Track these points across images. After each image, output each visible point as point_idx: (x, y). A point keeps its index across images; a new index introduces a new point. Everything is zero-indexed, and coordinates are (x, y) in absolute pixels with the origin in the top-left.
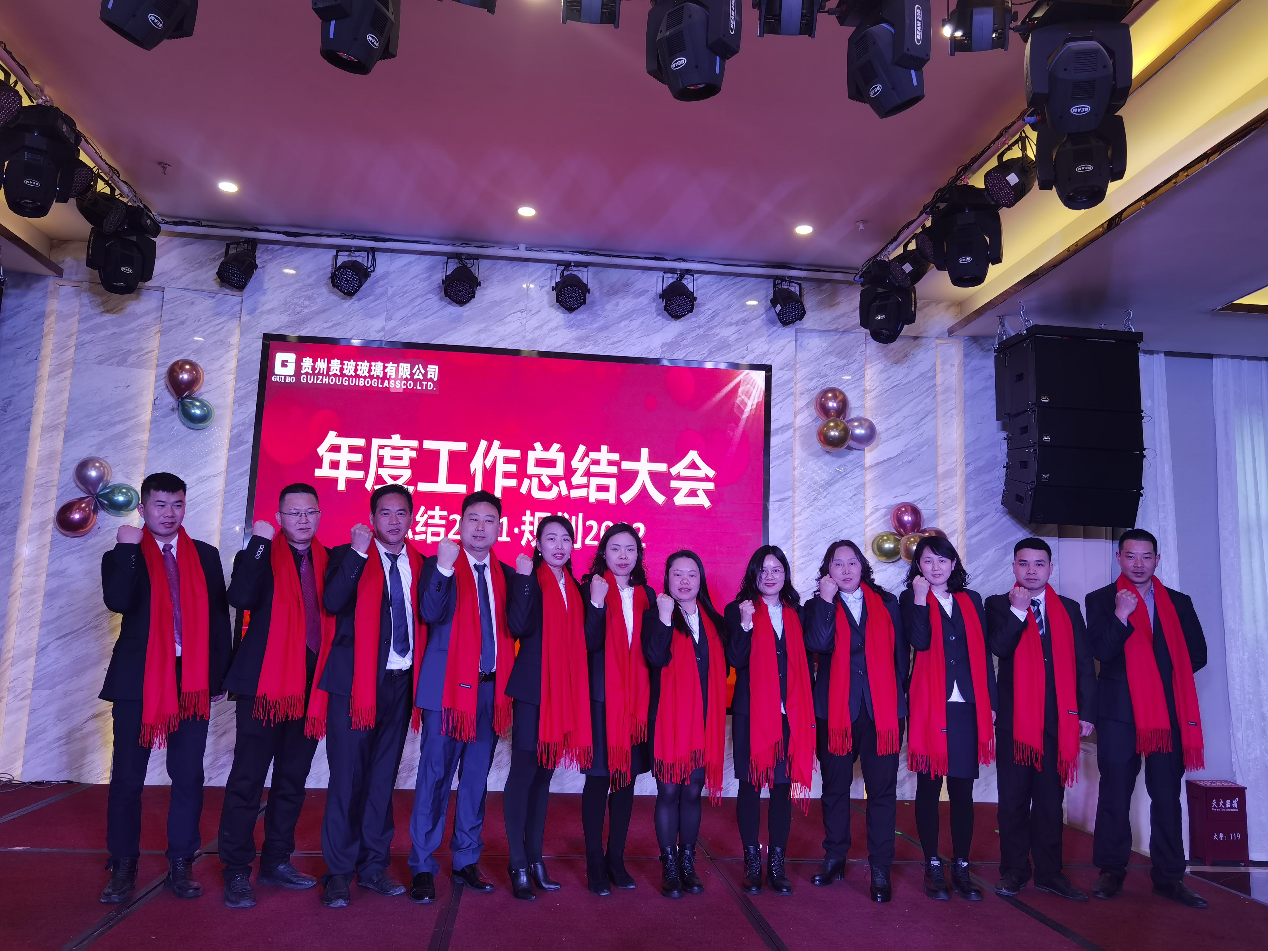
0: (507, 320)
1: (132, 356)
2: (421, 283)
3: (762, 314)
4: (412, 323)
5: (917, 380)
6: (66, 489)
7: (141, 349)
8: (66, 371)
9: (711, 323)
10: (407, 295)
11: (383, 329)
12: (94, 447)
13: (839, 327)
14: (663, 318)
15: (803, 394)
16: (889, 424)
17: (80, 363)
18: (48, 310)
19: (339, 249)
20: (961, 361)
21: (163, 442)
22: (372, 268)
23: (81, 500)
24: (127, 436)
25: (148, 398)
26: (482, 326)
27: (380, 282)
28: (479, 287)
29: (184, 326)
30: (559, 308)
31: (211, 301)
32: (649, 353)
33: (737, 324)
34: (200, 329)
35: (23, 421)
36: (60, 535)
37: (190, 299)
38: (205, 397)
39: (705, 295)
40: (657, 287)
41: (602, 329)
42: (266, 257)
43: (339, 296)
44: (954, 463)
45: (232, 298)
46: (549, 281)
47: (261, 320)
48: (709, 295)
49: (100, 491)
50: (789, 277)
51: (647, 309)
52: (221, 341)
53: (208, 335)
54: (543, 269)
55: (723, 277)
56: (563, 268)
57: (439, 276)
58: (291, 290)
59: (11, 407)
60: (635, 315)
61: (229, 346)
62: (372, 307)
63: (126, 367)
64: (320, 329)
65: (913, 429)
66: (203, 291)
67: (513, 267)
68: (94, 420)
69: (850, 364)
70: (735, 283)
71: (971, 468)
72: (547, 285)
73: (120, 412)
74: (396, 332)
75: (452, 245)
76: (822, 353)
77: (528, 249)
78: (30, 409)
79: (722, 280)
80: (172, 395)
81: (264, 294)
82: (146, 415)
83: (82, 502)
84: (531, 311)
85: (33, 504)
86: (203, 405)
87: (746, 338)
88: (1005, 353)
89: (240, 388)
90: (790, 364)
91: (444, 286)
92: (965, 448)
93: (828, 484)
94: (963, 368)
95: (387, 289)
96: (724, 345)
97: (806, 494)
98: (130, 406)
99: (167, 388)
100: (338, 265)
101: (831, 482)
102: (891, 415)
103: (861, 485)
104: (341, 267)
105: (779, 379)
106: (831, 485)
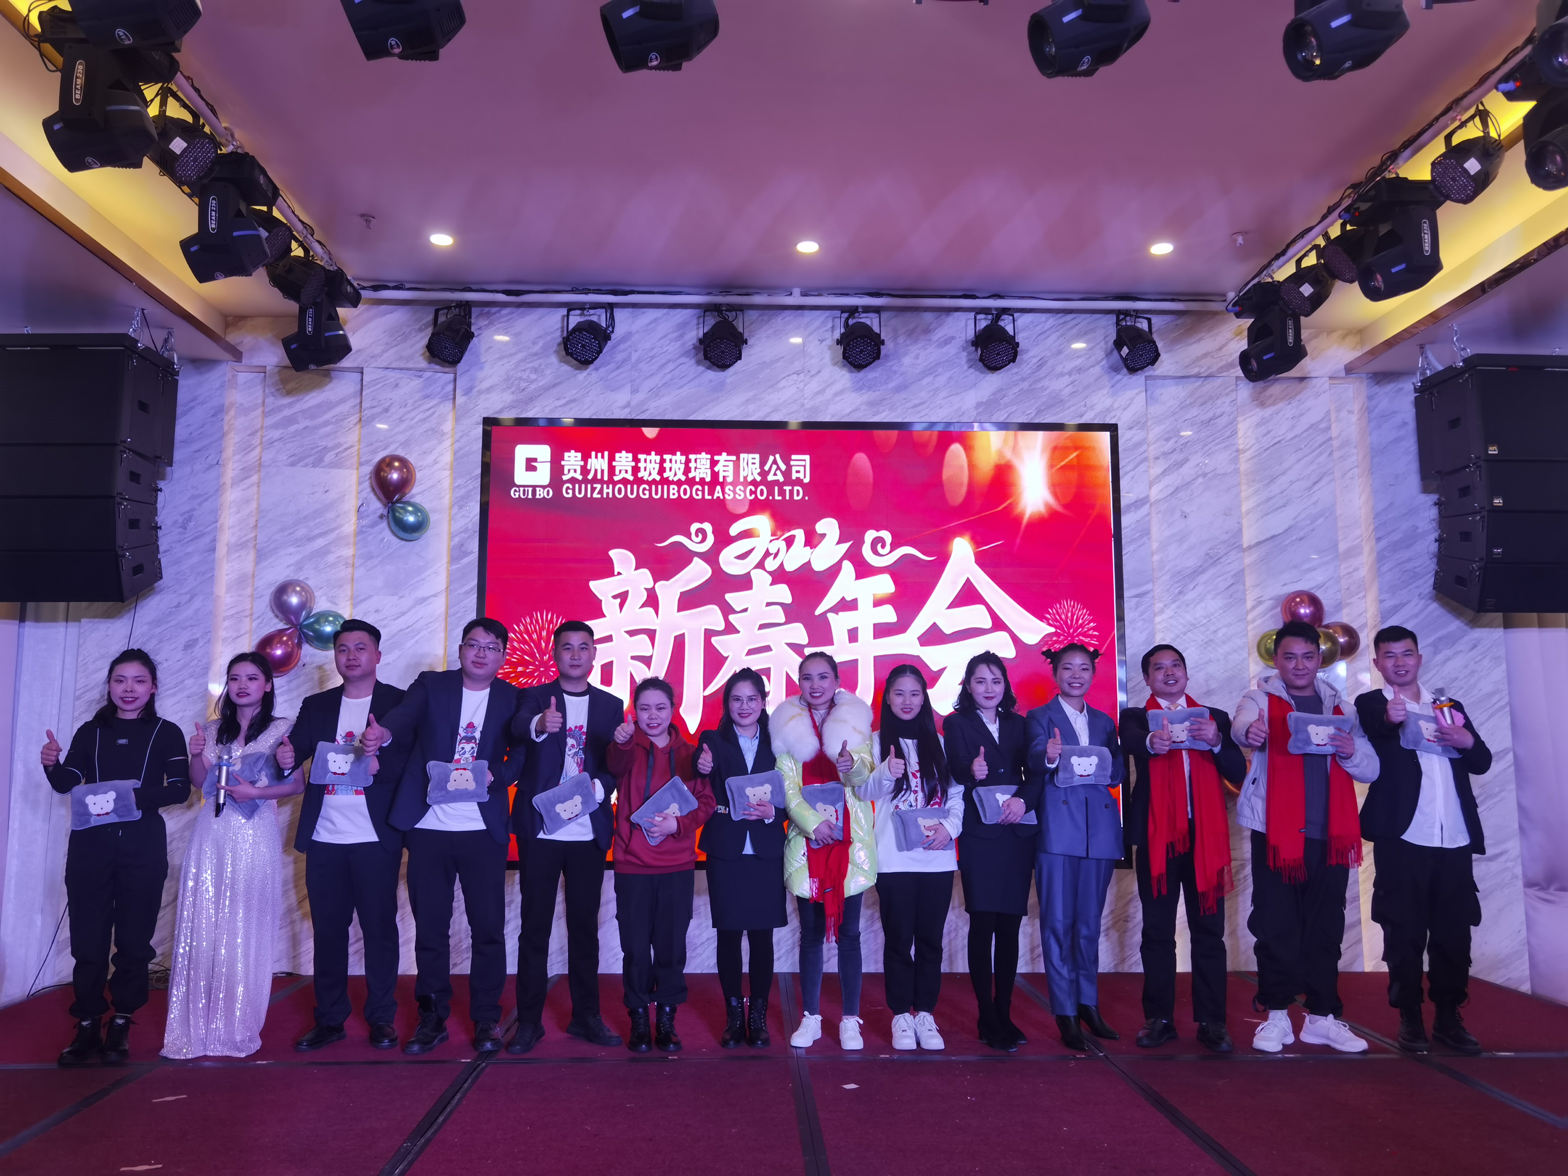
0: (781, 385)
1: (329, 454)
2: (672, 344)
3: (1102, 360)
4: (663, 395)
5: (1305, 434)
7: (339, 445)
8: (251, 476)
9: (1037, 374)
10: (655, 360)
11: (628, 405)
12: (292, 568)
13: (1202, 371)
14: (976, 370)
15: (1157, 458)
16: (1271, 491)
17: (269, 466)
18: (227, 403)
19: (570, 307)
20: (1363, 405)
21: (372, 557)
22: (610, 329)
23: (281, 632)
24: (329, 552)
25: (351, 504)
26: (750, 394)
27: (622, 346)
28: (745, 346)
29: (389, 414)
30: (844, 366)
31: (417, 382)
32: (960, 416)
33: (1070, 373)
34: (407, 416)
35: (207, 539)
37: (393, 380)
38: (417, 500)
39: (1027, 339)
40: (966, 332)
41: (899, 389)
42: (482, 322)
43: (572, 366)
44: (1358, 538)
45: (443, 377)
46: (830, 333)
47: (479, 402)
48: (1032, 339)
49: (304, 620)
50: (1134, 311)
51: (955, 360)
52: (433, 430)
53: (417, 423)
54: (822, 318)
55: (1049, 314)
56: (845, 315)
57: (694, 334)
58: (513, 362)
59: (192, 524)
60: (940, 370)
61: (442, 436)
62: (613, 378)
63: (323, 467)
64: (551, 408)
65: (1304, 496)
66: (409, 369)
67: (785, 318)
68: (290, 534)
69: (1217, 418)
70: (1065, 322)
71: (1383, 543)
72: (828, 339)
73: (319, 522)
74: (645, 407)
75: (709, 294)
76: (1180, 405)
77: (804, 294)
78: (214, 525)
79: (1047, 320)
80: (379, 499)
81: (481, 369)
82: (350, 526)
83: (283, 634)
84: (809, 371)
85: (223, 640)
86: (418, 509)
88: (1431, 394)
89: (458, 486)
90: (1140, 422)
91: (702, 346)
92: (1374, 518)
93: (1197, 572)
94: (1366, 414)
95: (630, 353)
96: (1056, 401)
97: (1168, 587)
98: (330, 515)
99: (373, 490)
100: (571, 327)
101: (1201, 569)
102: (1273, 480)
103: (1238, 572)
104: (575, 329)
105: (1128, 442)
106: (1201, 573)
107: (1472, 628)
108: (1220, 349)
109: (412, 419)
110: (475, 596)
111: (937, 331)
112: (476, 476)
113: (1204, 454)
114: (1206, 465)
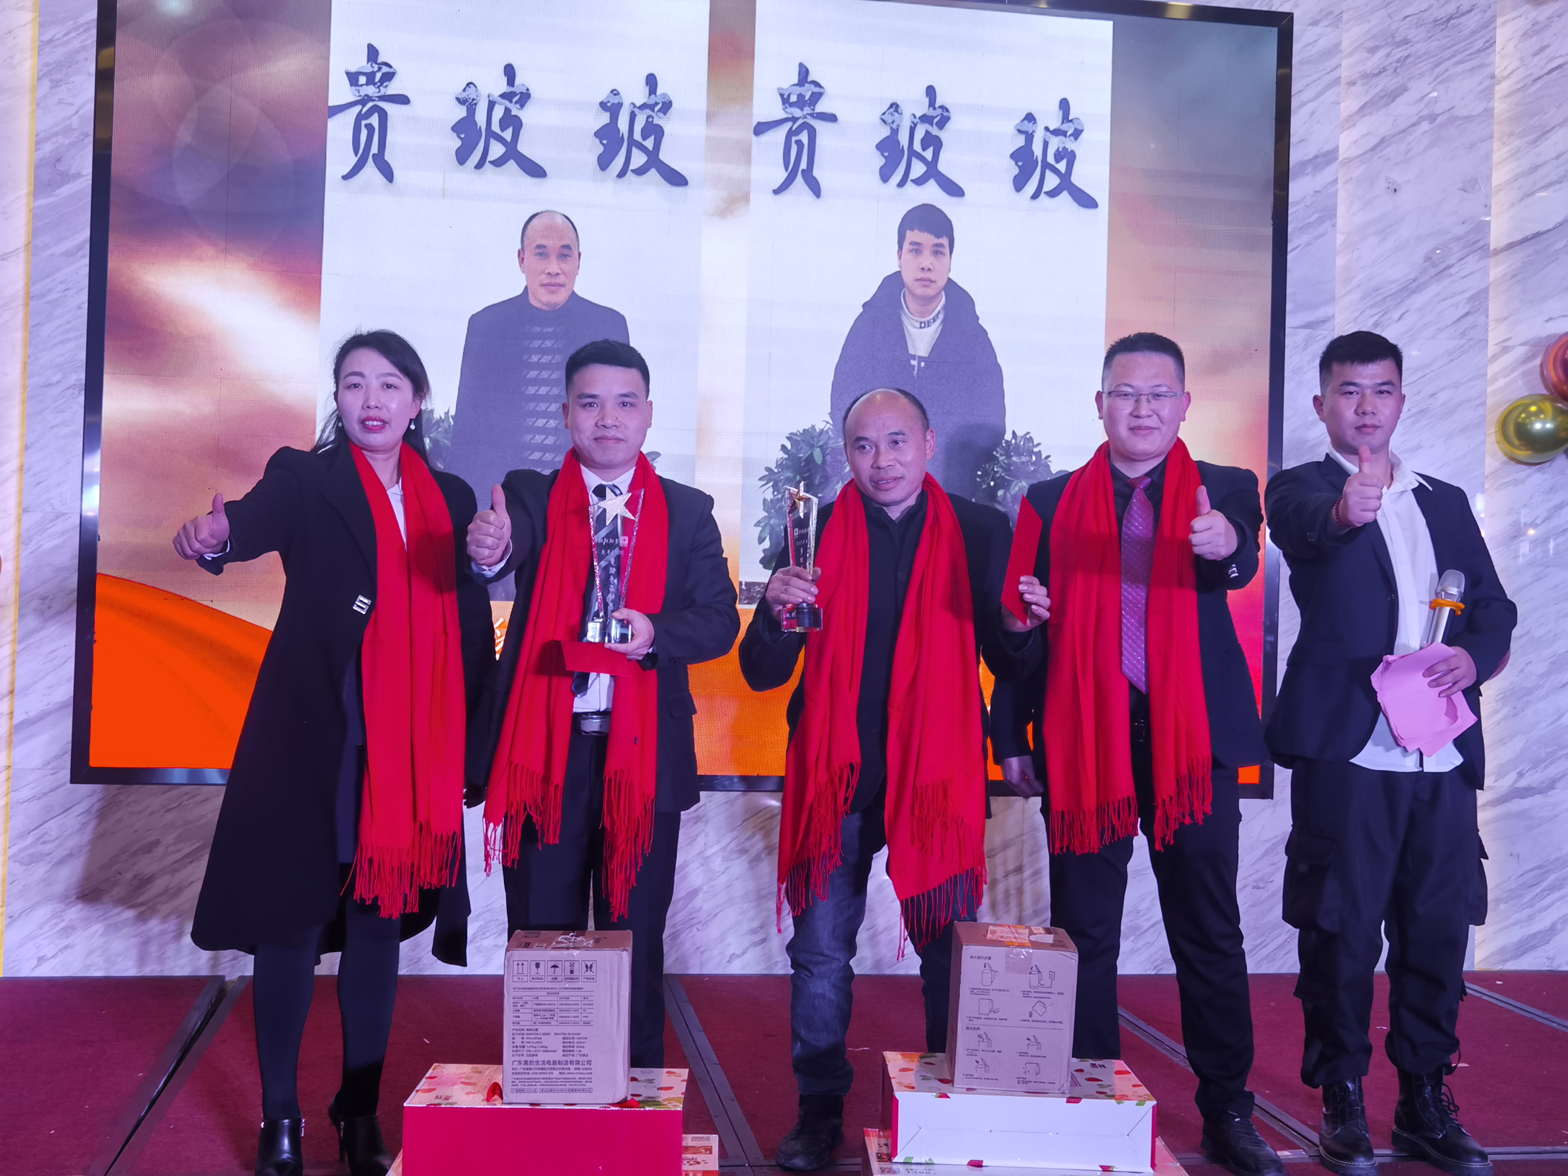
15: (1353, 83)
16: (1538, 155)
69: (1463, 14)
89: (50, 41)
93: (1409, 289)
97: (1356, 314)
101: (1415, 285)
102: (1545, 133)
103: (1479, 293)
105: (1310, 47)
106: (1413, 292)
110: (86, 261)
112: (87, 23)
113: (1435, 80)
114: (1436, 100)
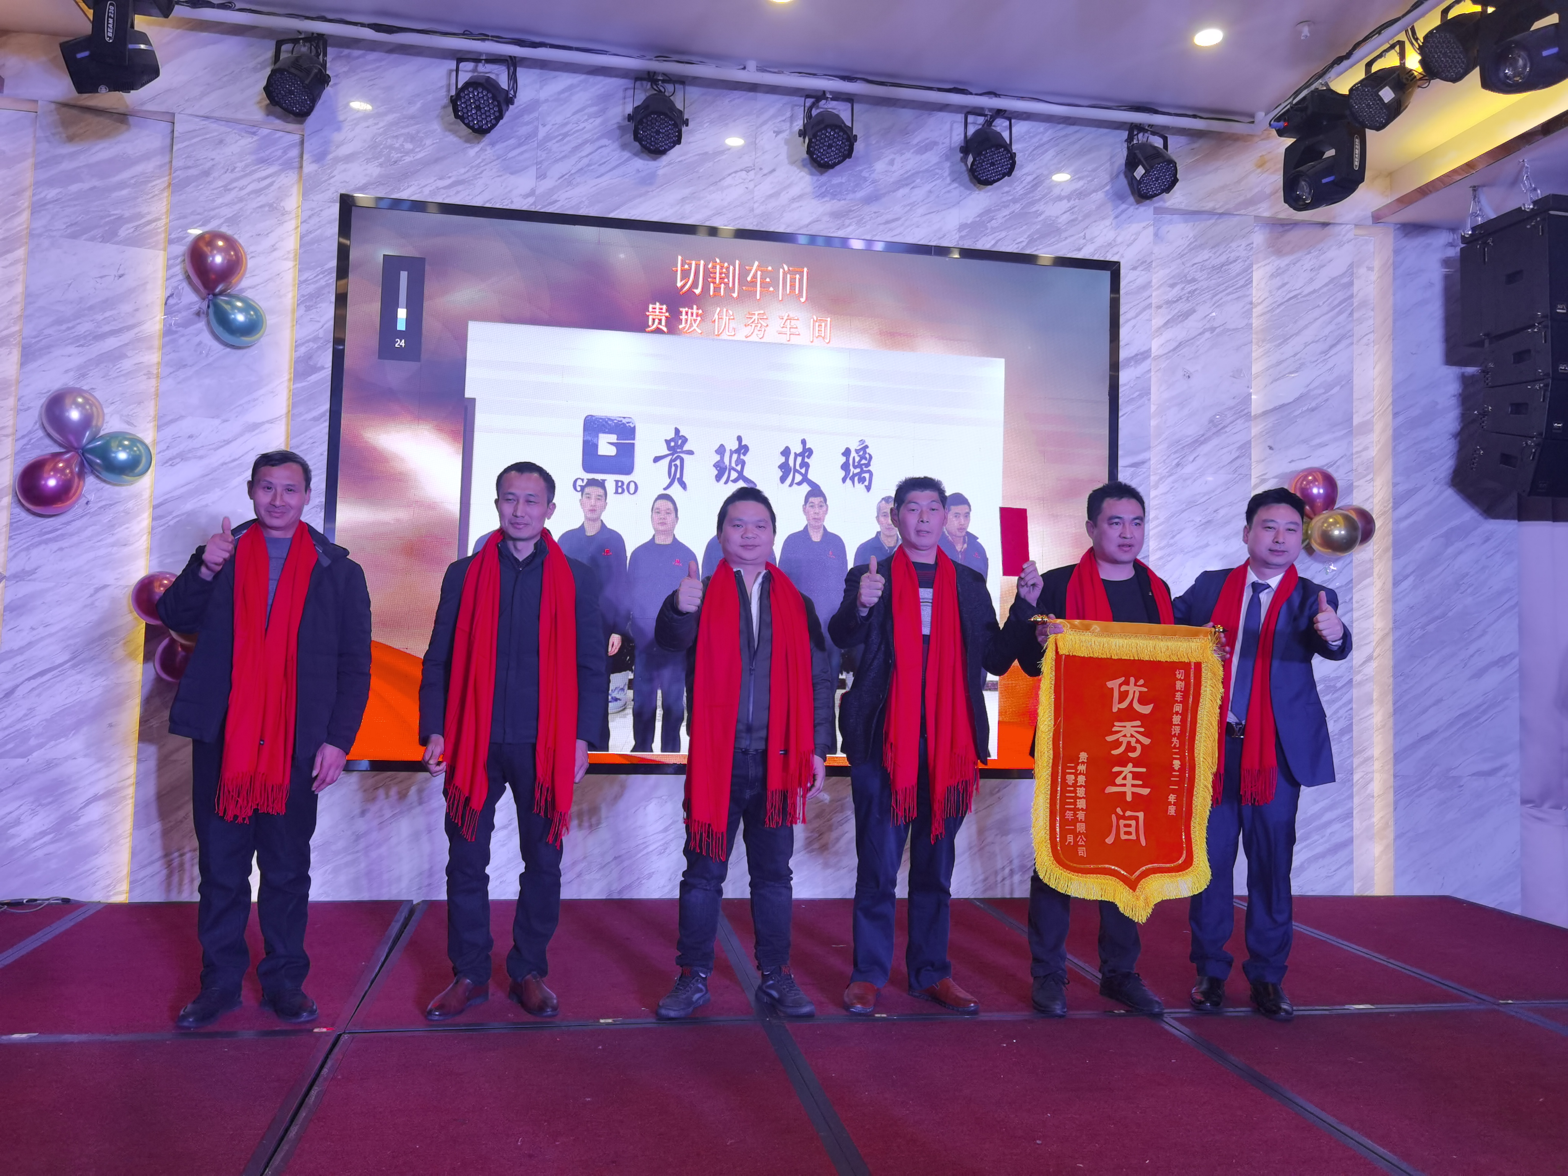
0: (726, 182)
1: (126, 226)
2: (591, 120)
3: (1106, 184)
4: (578, 184)
5: (1325, 289)
6: (30, 440)
7: (140, 216)
8: (16, 249)
9: (1031, 195)
10: (569, 138)
11: (532, 193)
12: (72, 374)
13: (1217, 207)
14: (962, 185)
15: (1159, 307)
16: (1282, 354)
17: (41, 235)
19: (460, 57)
20: (1388, 260)
21: (185, 366)
22: (513, 92)
23: (55, 456)
24: (123, 356)
25: (156, 294)
26: (687, 192)
27: (526, 117)
28: (685, 128)
29: (210, 179)
30: (804, 166)
31: (250, 140)
32: (940, 238)
34: (234, 185)
36: (24, 515)
37: (215, 134)
38: (249, 294)
40: (951, 137)
41: (870, 200)
42: (342, 67)
43: (460, 137)
44: (1370, 412)
45: (286, 134)
46: (788, 124)
47: (335, 173)
48: (1027, 153)
49: (88, 443)
50: (1149, 126)
51: (937, 171)
52: (270, 205)
53: (249, 194)
54: (780, 103)
55: (1048, 124)
56: (809, 102)
57: (620, 109)
58: (381, 124)
60: (918, 180)
61: (283, 215)
62: (515, 157)
63: (117, 243)
64: (431, 189)
65: (1318, 361)
66: (237, 122)
67: (734, 99)
68: (69, 329)
69: (1231, 263)
71: (1401, 419)
72: (786, 130)
73: (111, 316)
74: (555, 197)
75: (642, 57)
76: (1189, 245)
77: (761, 69)
79: (1046, 130)
80: (196, 290)
81: (339, 129)
82: (155, 323)
83: (58, 459)
84: (761, 169)
86: (249, 307)
87: (1082, 221)
88: (1483, 244)
89: (306, 281)
90: (1145, 262)
91: (632, 125)
92: (1393, 391)
93: (1199, 441)
94: (1391, 270)
95: (537, 128)
96: (1051, 230)
97: (1165, 457)
98: (126, 308)
99: (188, 278)
100: (460, 86)
101: (1203, 438)
102: (1286, 340)
103: (1245, 444)
104: (467, 85)
105: (1131, 284)
106: (1202, 443)
107: (1486, 518)
108: (1239, 181)
109: (241, 189)
110: (327, 424)
111: (916, 133)
112: (329, 269)
113: (1214, 305)
114: (1214, 318)
